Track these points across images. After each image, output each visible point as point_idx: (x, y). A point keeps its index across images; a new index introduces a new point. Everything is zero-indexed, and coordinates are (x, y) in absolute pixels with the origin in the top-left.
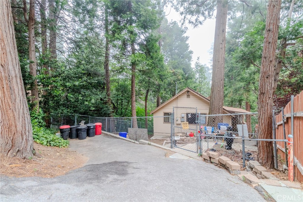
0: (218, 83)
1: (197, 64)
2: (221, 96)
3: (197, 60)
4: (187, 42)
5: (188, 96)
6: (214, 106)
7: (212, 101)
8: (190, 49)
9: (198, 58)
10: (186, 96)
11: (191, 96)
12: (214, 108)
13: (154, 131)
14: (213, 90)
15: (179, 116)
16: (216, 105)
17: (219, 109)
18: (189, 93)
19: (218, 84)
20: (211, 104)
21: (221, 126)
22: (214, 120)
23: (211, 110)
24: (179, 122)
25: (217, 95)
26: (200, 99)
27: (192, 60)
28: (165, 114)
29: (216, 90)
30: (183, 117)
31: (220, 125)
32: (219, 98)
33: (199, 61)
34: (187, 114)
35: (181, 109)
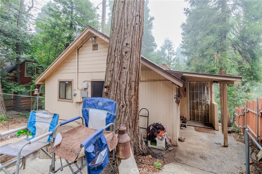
5: (95, 47)
10: (91, 46)
15: (80, 86)
18: (93, 39)
28: (61, 83)
34: (92, 82)
35: (83, 73)
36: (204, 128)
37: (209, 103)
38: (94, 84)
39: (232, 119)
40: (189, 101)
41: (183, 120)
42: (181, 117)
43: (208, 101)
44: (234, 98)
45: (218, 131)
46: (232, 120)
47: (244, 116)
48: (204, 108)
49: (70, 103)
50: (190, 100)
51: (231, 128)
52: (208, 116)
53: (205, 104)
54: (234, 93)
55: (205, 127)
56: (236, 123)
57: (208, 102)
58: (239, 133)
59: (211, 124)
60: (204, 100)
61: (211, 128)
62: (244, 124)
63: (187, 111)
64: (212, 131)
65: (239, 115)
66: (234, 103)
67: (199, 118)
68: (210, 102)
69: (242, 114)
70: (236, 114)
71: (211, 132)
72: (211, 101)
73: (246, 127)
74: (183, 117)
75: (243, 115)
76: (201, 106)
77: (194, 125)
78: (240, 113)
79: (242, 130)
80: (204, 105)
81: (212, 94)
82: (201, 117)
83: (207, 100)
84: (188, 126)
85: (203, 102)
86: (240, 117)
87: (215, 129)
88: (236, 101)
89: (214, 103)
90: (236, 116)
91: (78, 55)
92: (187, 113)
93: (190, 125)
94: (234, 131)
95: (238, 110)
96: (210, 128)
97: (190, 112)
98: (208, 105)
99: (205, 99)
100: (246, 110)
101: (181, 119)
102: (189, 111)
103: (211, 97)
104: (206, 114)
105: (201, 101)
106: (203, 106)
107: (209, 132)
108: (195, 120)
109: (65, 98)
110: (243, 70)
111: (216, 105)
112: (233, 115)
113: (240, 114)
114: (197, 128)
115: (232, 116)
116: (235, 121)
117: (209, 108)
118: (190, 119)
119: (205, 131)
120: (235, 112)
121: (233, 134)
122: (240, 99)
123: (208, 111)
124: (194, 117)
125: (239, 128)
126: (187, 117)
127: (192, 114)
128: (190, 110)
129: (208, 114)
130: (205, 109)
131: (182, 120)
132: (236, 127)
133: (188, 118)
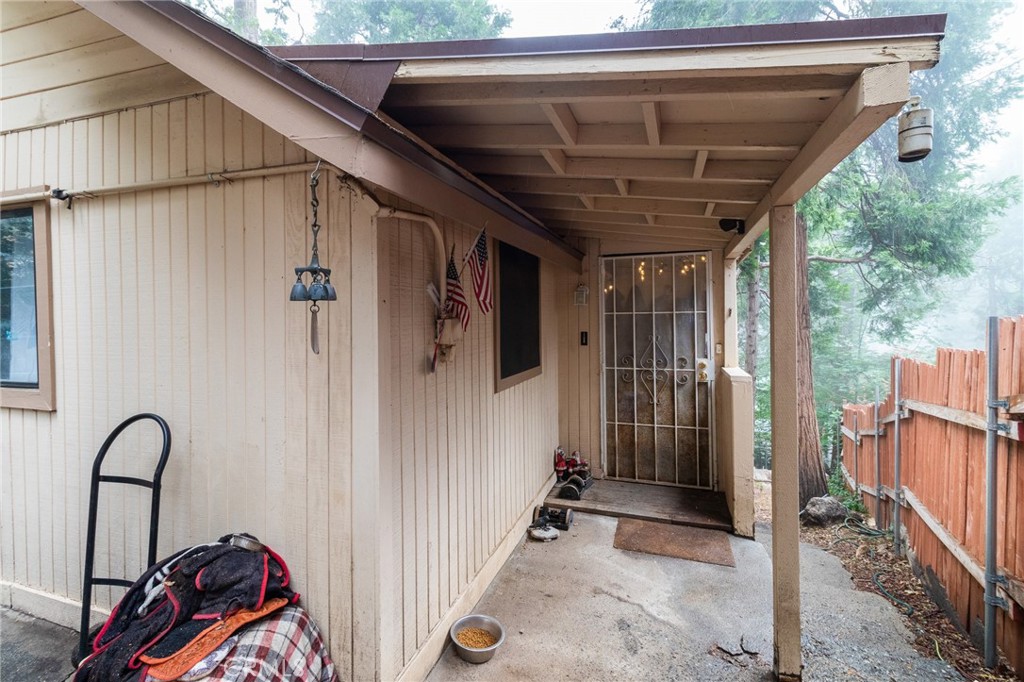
36: (673, 523)
37: (710, 375)
39: (831, 451)
40: (604, 368)
41: (569, 475)
42: (559, 460)
43: (704, 361)
44: (839, 367)
45: (753, 539)
46: (830, 456)
47: (882, 441)
48: (681, 405)
50: (610, 363)
51: (826, 499)
52: (704, 450)
53: (689, 384)
54: (837, 345)
55: (680, 518)
56: (844, 470)
57: (705, 372)
58: (861, 521)
59: (718, 492)
60: (682, 360)
61: (714, 523)
62: (883, 478)
63: (594, 428)
64: (714, 545)
65: (859, 438)
66: (838, 388)
67: (657, 461)
68: (716, 366)
69: (874, 432)
70: (844, 430)
71: (706, 552)
72: (721, 364)
73: (898, 495)
74: (572, 463)
75: (880, 437)
76: (669, 393)
77: (616, 510)
78: (863, 429)
79: (871, 505)
80: (681, 391)
81: (724, 322)
82: (668, 455)
83: (699, 360)
84: (586, 517)
85: (676, 370)
86: (861, 444)
87: (732, 531)
88: (846, 379)
89: (735, 370)
90: (845, 440)
92: (594, 438)
93: (600, 507)
94: (838, 513)
95: (855, 413)
96: (709, 522)
97: (611, 429)
98: (703, 389)
99: (687, 356)
100: (896, 411)
101: (558, 472)
102: (604, 423)
103: (722, 343)
104: (691, 437)
105: (665, 366)
106: (679, 395)
107: (698, 552)
108: (634, 478)
111: (740, 380)
112: (835, 438)
113: (862, 433)
114: (630, 527)
115: (830, 439)
116: (841, 459)
117: (711, 402)
118: (612, 473)
119: (669, 548)
120: (842, 424)
121: (836, 532)
122: (859, 369)
123: (704, 422)
124: (632, 456)
125: (859, 492)
126: (595, 463)
127: (622, 440)
128: (611, 418)
129: (704, 435)
130: (689, 413)
131: (563, 476)
132: (845, 488)
133: (601, 467)
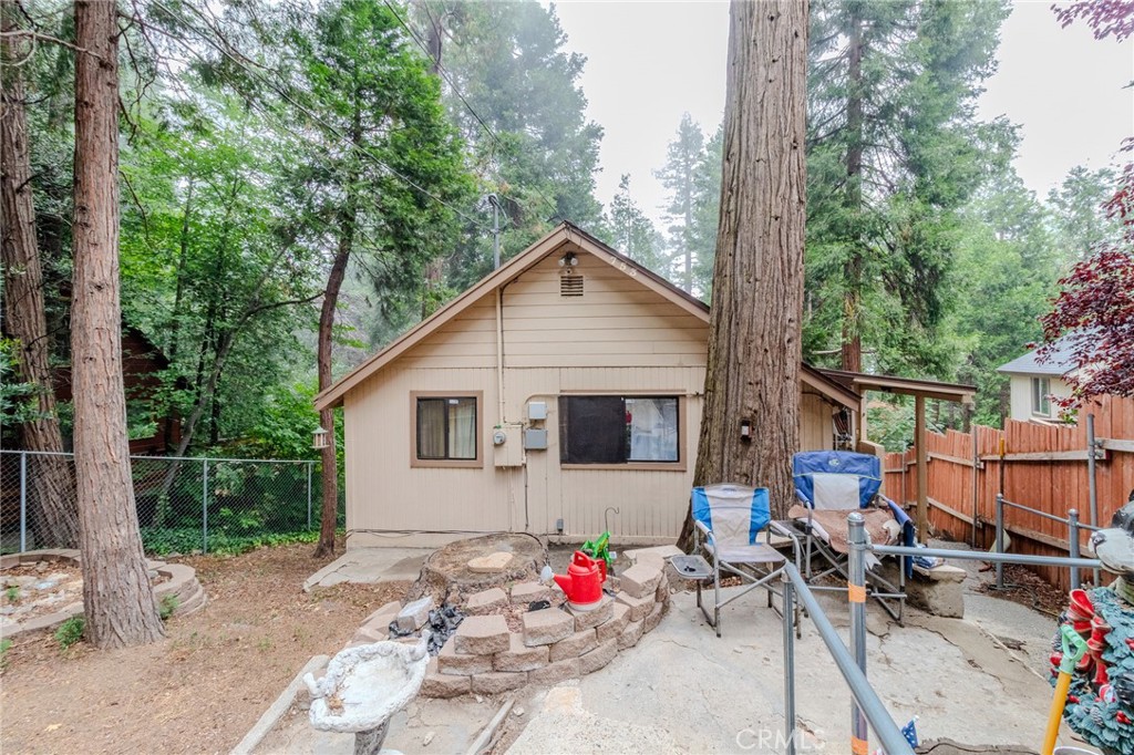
0: (774, 166)
1: (620, 204)
2: (794, 257)
3: (621, 186)
4: (577, 84)
5: (571, 285)
6: (744, 331)
7: (733, 292)
8: (589, 116)
9: (625, 179)
10: (553, 282)
11: (588, 285)
12: (747, 342)
13: (353, 520)
14: (738, 221)
15: (514, 414)
16: (759, 320)
17: (783, 350)
18: (574, 261)
19: (775, 172)
20: (725, 319)
21: (817, 477)
22: (745, 430)
23: (722, 363)
24: (513, 454)
25: (765, 252)
26: (640, 303)
27: (597, 165)
28: (424, 403)
29: (759, 216)
30: (536, 423)
31: (814, 469)
32: (778, 274)
33: (626, 192)
34: (561, 398)
35: (523, 368)
38: (570, 405)
49: (471, 472)
69: (899, 470)
91: (502, 307)
109: (446, 457)
110: (911, 345)
